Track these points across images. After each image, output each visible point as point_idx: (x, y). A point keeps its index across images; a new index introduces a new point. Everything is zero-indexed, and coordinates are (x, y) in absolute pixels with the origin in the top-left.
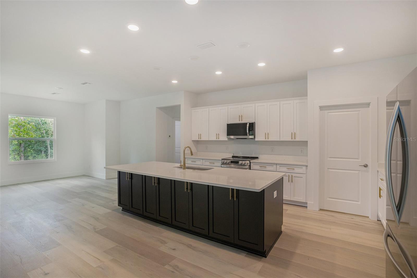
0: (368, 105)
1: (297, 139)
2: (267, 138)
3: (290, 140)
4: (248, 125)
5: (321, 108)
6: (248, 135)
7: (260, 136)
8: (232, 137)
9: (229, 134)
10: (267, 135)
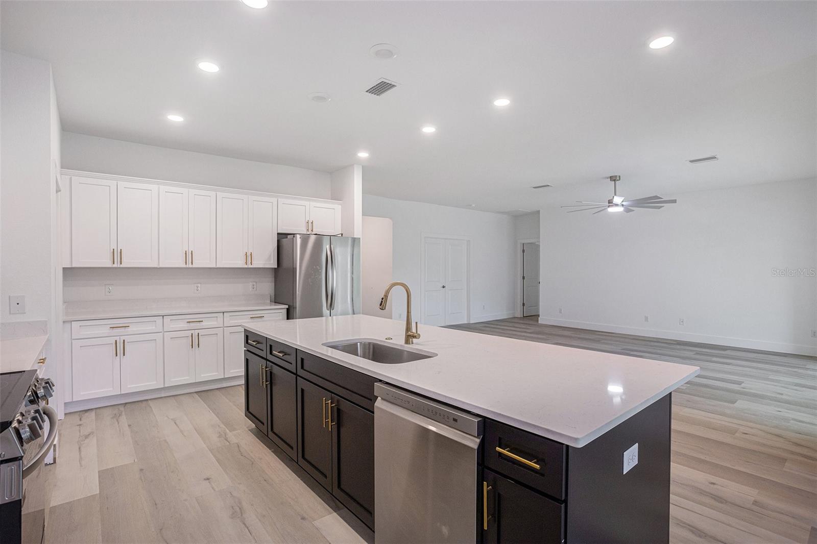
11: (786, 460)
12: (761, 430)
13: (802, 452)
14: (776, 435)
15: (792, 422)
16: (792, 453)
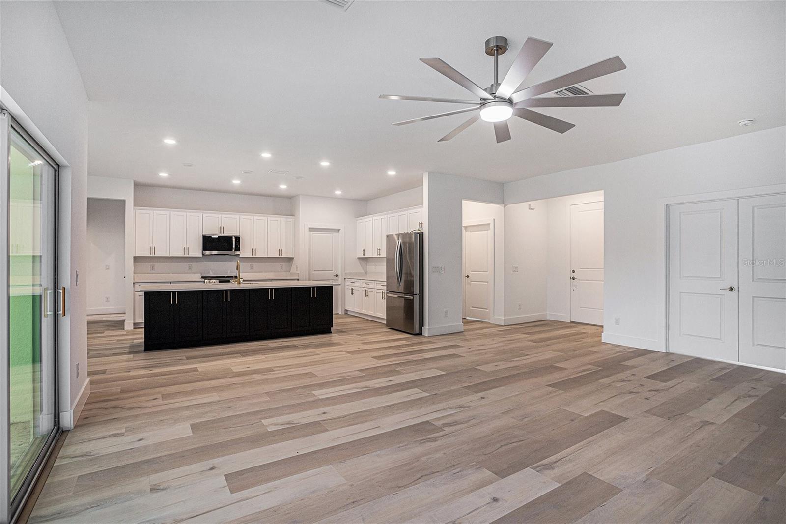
0: (338, 230)
1: (284, 256)
2: (254, 254)
3: (277, 256)
4: (234, 239)
5: (310, 229)
6: (234, 250)
7: (244, 252)
8: (208, 252)
9: (205, 248)
10: (254, 251)
11: (121, 393)
12: (146, 407)
13: (111, 402)
14: (134, 408)
15: (123, 430)
16: (117, 399)
